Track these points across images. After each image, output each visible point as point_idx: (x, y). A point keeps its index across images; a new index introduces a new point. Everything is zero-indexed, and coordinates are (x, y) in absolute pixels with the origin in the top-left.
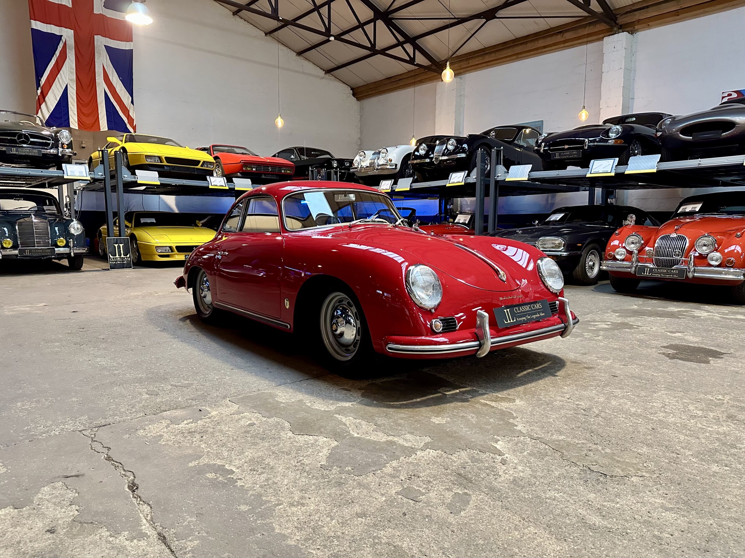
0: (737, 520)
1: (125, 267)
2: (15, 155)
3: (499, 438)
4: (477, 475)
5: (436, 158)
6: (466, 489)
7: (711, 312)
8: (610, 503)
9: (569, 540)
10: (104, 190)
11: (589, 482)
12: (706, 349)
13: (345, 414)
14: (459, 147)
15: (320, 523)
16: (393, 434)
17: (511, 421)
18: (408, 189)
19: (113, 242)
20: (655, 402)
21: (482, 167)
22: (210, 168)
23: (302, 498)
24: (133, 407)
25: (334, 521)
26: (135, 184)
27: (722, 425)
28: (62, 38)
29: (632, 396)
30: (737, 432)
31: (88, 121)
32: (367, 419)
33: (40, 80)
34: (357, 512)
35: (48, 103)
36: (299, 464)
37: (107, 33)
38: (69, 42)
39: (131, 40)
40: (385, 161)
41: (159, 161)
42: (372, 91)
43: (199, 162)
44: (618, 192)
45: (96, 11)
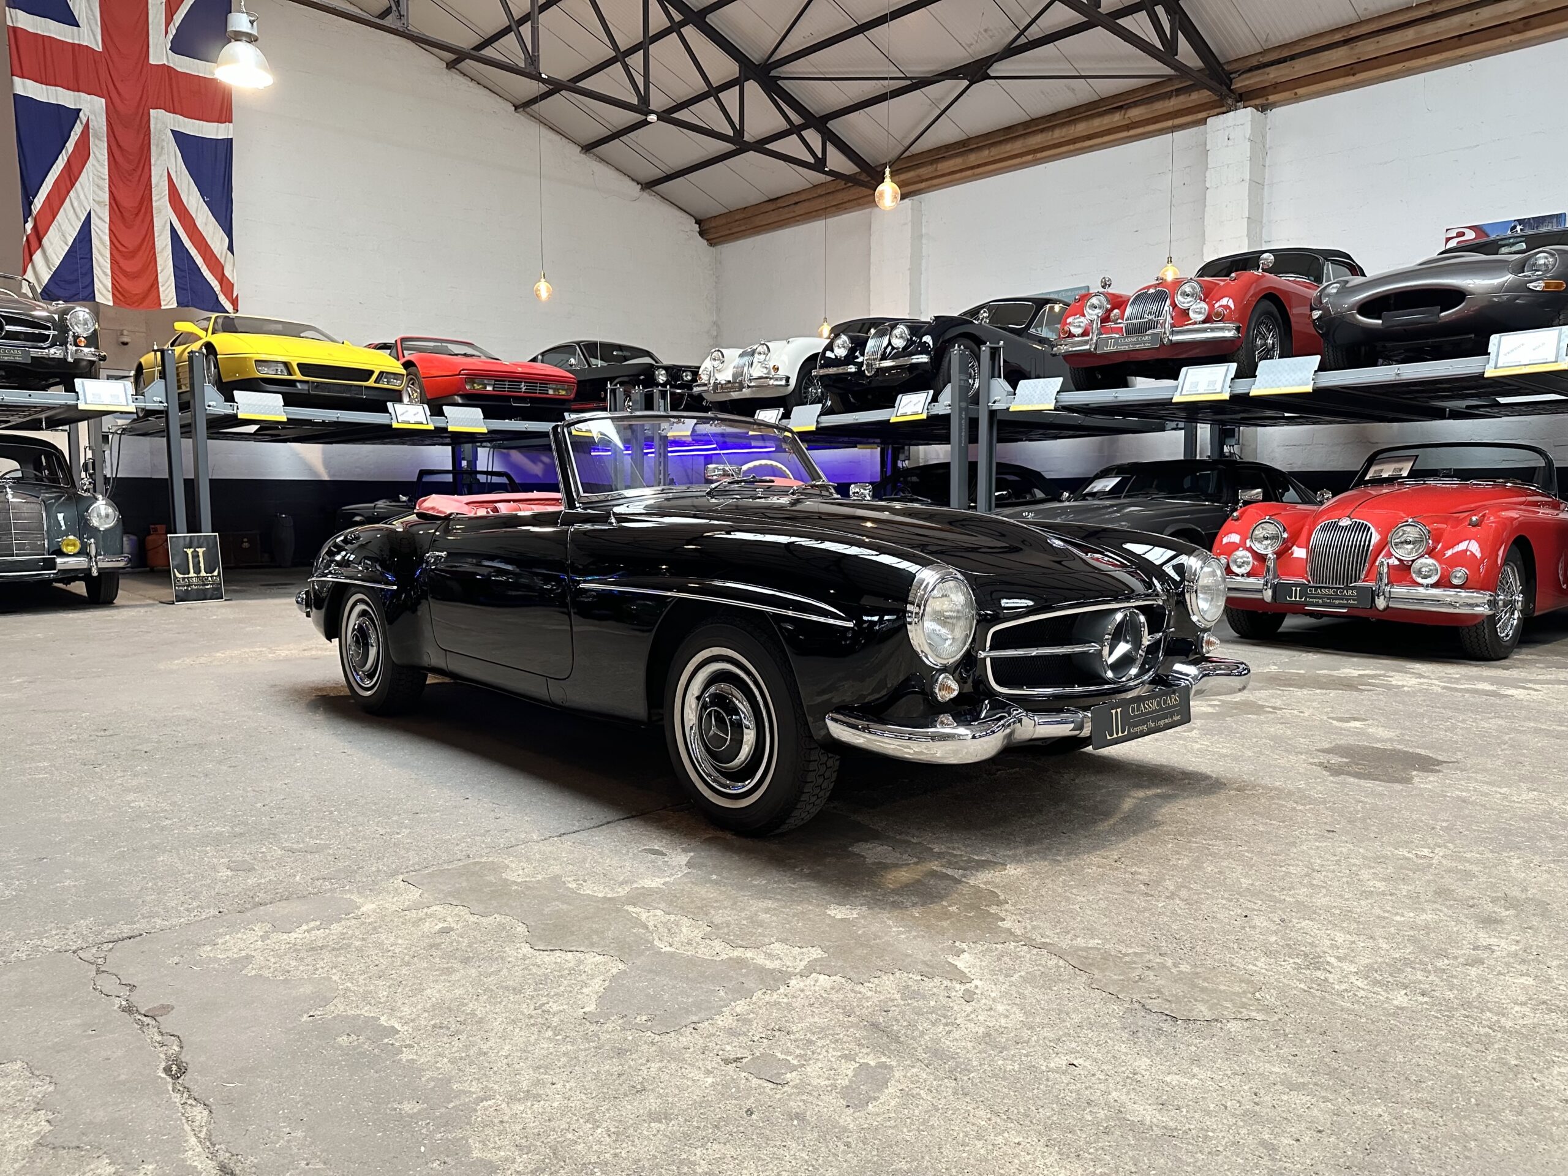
0: (1430, 1105)
1: (209, 596)
3: (964, 946)
4: (912, 1025)
5: (868, 365)
6: (885, 1055)
7: (1425, 677)
8: (1177, 1077)
9: (1086, 1155)
10: (165, 432)
11: (1140, 1034)
12: (1406, 752)
13: (646, 904)
14: (915, 342)
15: (569, 1136)
16: (744, 944)
17: (993, 909)
18: (813, 428)
19: (182, 542)
20: (1293, 865)
21: (962, 382)
22: (395, 385)
23: (538, 1082)
24: (193, 899)
25: (599, 1131)
26: (233, 420)
27: (1423, 910)
28: (81, 114)
29: (1246, 854)
30: (1453, 923)
31: (136, 288)
32: (694, 914)
33: (31, 203)
34: (650, 1110)
35: (50, 251)
36: (539, 1011)
37: (176, 104)
38: (95, 123)
39: (230, 121)
40: (765, 371)
41: (285, 372)
42: (740, 226)
43: (372, 372)
44: (1243, 432)
45: (154, 60)
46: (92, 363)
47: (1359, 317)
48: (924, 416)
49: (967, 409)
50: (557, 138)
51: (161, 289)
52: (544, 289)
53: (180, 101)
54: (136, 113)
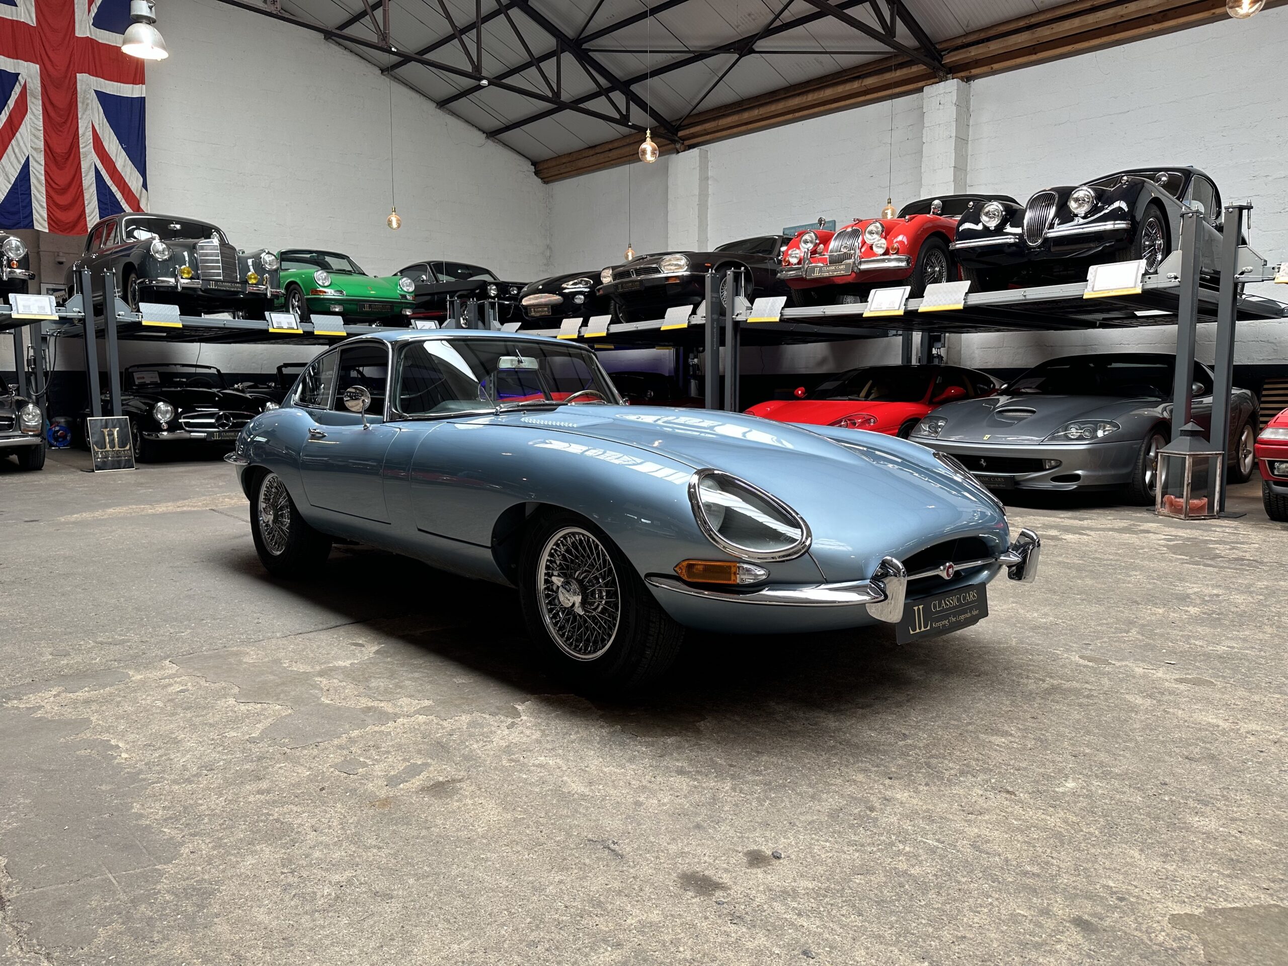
1: (121, 466)
4: (462, 742)
13: (330, 676)
16: (382, 699)
19: (99, 424)
21: (713, 299)
24: (18, 673)
26: (138, 325)
28: (20, 77)
31: (67, 218)
32: (359, 681)
34: (261, 788)
37: (98, 69)
38: (32, 85)
39: (143, 83)
42: (565, 168)
44: (949, 337)
45: (79, 33)
48: (686, 325)
49: (718, 320)
50: (416, 95)
51: (88, 219)
52: (394, 219)
53: (101, 67)
54: (66, 77)
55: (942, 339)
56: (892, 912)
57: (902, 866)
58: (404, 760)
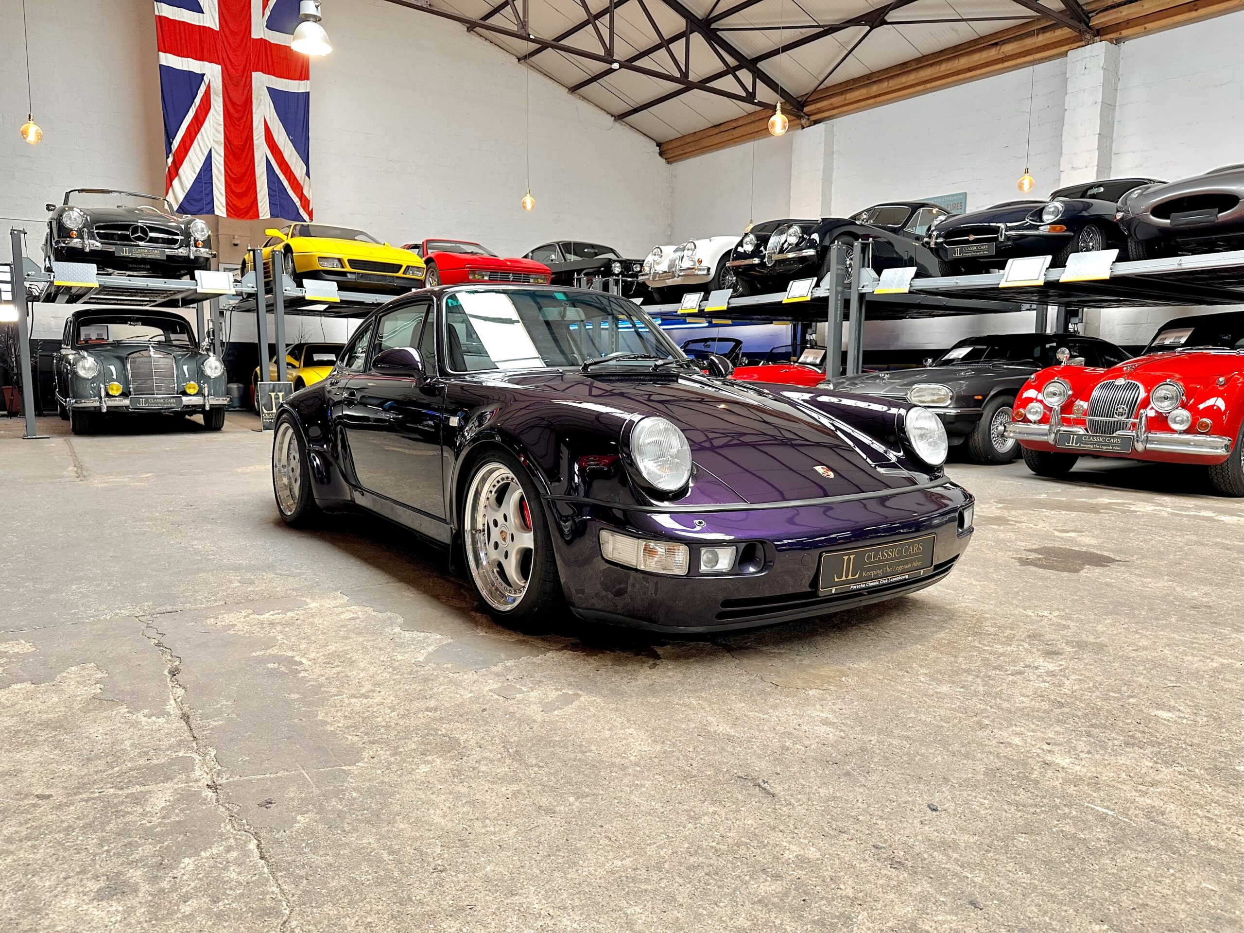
2: (128, 257)
5: (770, 258)
7: (1163, 506)
8: (756, 713)
10: (256, 310)
11: (749, 692)
12: (1093, 554)
14: (805, 239)
15: (376, 714)
18: (725, 308)
19: (267, 389)
21: (839, 271)
22: (420, 276)
23: (371, 691)
24: (213, 596)
25: (394, 713)
26: (303, 301)
28: (205, 78)
30: (1025, 653)
31: (242, 204)
33: (171, 144)
34: (428, 706)
35: (184, 178)
37: (270, 67)
38: (215, 84)
39: (307, 78)
40: (692, 263)
41: (339, 265)
42: (690, 147)
43: (401, 266)
44: (1087, 312)
45: (255, 35)
46: (207, 259)
47: (1152, 217)
48: (808, 298)
49: (842, 292)
50: (550, 82)
51: (259, 205)
52: (528, 200)
53: (273, 65)
54: (243, 75)
55: (1080, 314)
56: (1062, 872)
57: (1069, 829)
58: (557, 689)
